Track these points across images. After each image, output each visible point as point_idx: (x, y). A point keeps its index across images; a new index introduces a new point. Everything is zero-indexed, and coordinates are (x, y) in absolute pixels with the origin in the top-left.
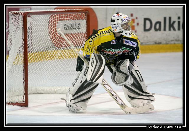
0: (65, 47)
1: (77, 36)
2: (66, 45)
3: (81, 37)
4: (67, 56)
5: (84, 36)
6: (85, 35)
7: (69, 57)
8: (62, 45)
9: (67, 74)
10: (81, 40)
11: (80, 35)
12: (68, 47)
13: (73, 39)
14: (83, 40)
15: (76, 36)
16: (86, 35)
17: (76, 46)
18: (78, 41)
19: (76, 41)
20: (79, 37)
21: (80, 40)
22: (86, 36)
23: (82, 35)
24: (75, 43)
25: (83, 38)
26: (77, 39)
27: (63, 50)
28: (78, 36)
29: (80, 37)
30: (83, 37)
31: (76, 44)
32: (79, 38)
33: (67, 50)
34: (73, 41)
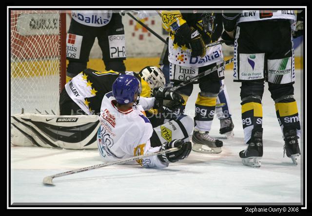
0: (24, 56)
1: (44, 39)
2: (25, 53)
3: (52, 41)
4: (27, 71)
5: (57, 40)
6: (57, 37)
7: (30, 74)
8: (19, 53)
9: (28, 102)
10: (51, 45)
11: (50, 38)
12: (29, 56)
13: (38, 44)
14: (54, 46)
15: (42, 39)
16: (59, 38)
17: (43, 55)
18: (46, 47)
19: (43, 47)
20: (47, 41)
21: (49, 46)
22: (60, 40)
23: (53, 37)
24: (41, 51)
25: (55, 43)
26: (44, 44)
27: (21, 61)
28: (46, 39)
29: (49, 41)
30: (54, 41)
31: (43, 52)
32: (48, 43)
33: (27, 61)
34: (38, 46)
